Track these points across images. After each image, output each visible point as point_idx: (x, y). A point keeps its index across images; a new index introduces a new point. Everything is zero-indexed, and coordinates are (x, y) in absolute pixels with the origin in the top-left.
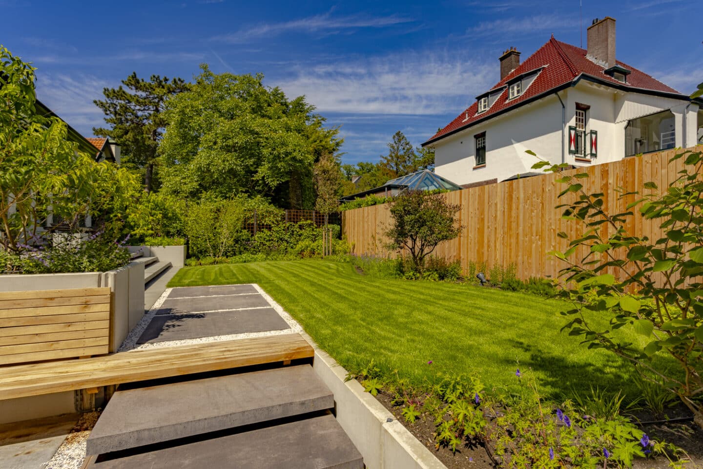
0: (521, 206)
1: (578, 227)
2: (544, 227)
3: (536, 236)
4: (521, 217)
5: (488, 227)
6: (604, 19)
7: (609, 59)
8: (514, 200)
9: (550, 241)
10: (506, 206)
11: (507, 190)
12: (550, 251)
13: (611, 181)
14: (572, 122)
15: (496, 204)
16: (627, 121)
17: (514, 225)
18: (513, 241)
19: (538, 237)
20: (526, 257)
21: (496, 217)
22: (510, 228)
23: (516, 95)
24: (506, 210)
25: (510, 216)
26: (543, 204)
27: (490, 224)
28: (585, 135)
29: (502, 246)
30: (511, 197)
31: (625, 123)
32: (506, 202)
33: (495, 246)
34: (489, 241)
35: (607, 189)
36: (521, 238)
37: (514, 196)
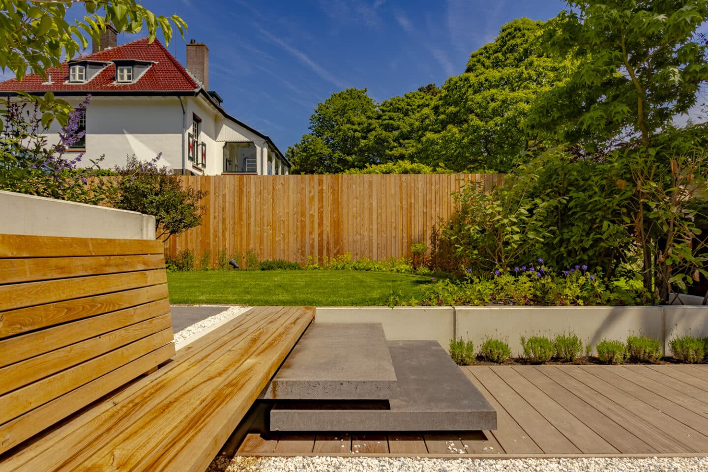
0: (252, 200)
1: (303, 219)
2: (274, 219)
3: (268, 226)
4: (252, 210)
5: (215, 218)
6: (200, 43)
7: (205, 82)
8: (245, 194)
9: (280, 230)
10: (236, 199)
11: (237, 184)
12: (280, 238)
13: (324, 188)
14: (190, 130)
15: (224, 196)
16: (224, 143)
17: (245, 216)
18: (244, 230)
19: (269, 227)
20: (258, 245)
21: (224, 208)
22: (241, 219)
23: (126, 79)
24: (236, 202)
25: (240, 208)
26: (273, 200)
27: (216, 214)
28: (197, 145)
29: (232, 236)
30: (241, 191)
31: (223, 144)
32: (236, 195)
33: (224, 236)
34: (215, 231)
35: (323, 193)
36: (252, 228)
37: (245, 190)
